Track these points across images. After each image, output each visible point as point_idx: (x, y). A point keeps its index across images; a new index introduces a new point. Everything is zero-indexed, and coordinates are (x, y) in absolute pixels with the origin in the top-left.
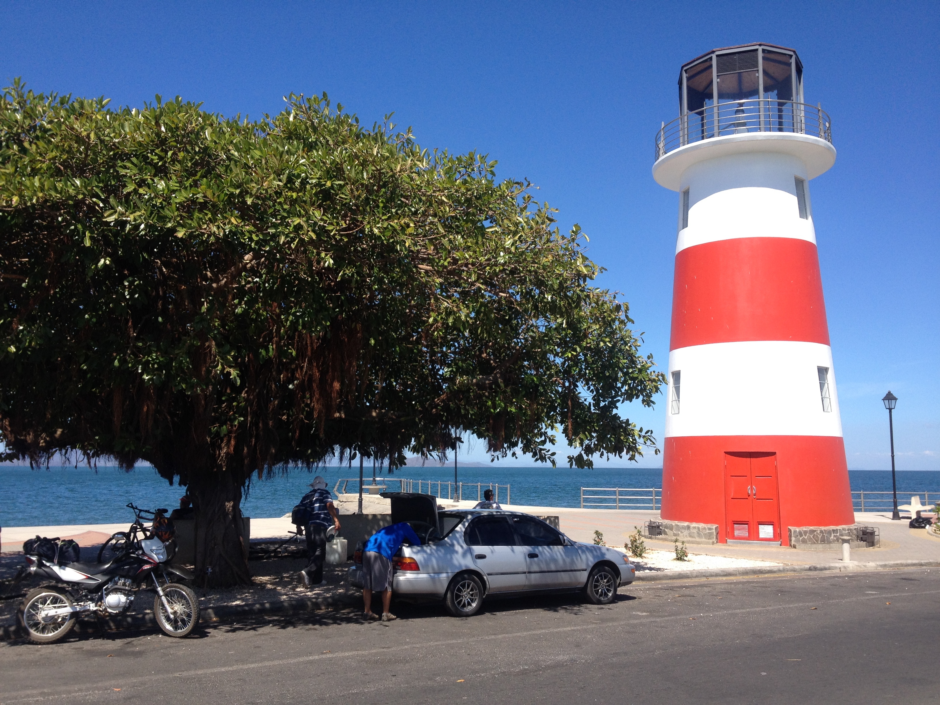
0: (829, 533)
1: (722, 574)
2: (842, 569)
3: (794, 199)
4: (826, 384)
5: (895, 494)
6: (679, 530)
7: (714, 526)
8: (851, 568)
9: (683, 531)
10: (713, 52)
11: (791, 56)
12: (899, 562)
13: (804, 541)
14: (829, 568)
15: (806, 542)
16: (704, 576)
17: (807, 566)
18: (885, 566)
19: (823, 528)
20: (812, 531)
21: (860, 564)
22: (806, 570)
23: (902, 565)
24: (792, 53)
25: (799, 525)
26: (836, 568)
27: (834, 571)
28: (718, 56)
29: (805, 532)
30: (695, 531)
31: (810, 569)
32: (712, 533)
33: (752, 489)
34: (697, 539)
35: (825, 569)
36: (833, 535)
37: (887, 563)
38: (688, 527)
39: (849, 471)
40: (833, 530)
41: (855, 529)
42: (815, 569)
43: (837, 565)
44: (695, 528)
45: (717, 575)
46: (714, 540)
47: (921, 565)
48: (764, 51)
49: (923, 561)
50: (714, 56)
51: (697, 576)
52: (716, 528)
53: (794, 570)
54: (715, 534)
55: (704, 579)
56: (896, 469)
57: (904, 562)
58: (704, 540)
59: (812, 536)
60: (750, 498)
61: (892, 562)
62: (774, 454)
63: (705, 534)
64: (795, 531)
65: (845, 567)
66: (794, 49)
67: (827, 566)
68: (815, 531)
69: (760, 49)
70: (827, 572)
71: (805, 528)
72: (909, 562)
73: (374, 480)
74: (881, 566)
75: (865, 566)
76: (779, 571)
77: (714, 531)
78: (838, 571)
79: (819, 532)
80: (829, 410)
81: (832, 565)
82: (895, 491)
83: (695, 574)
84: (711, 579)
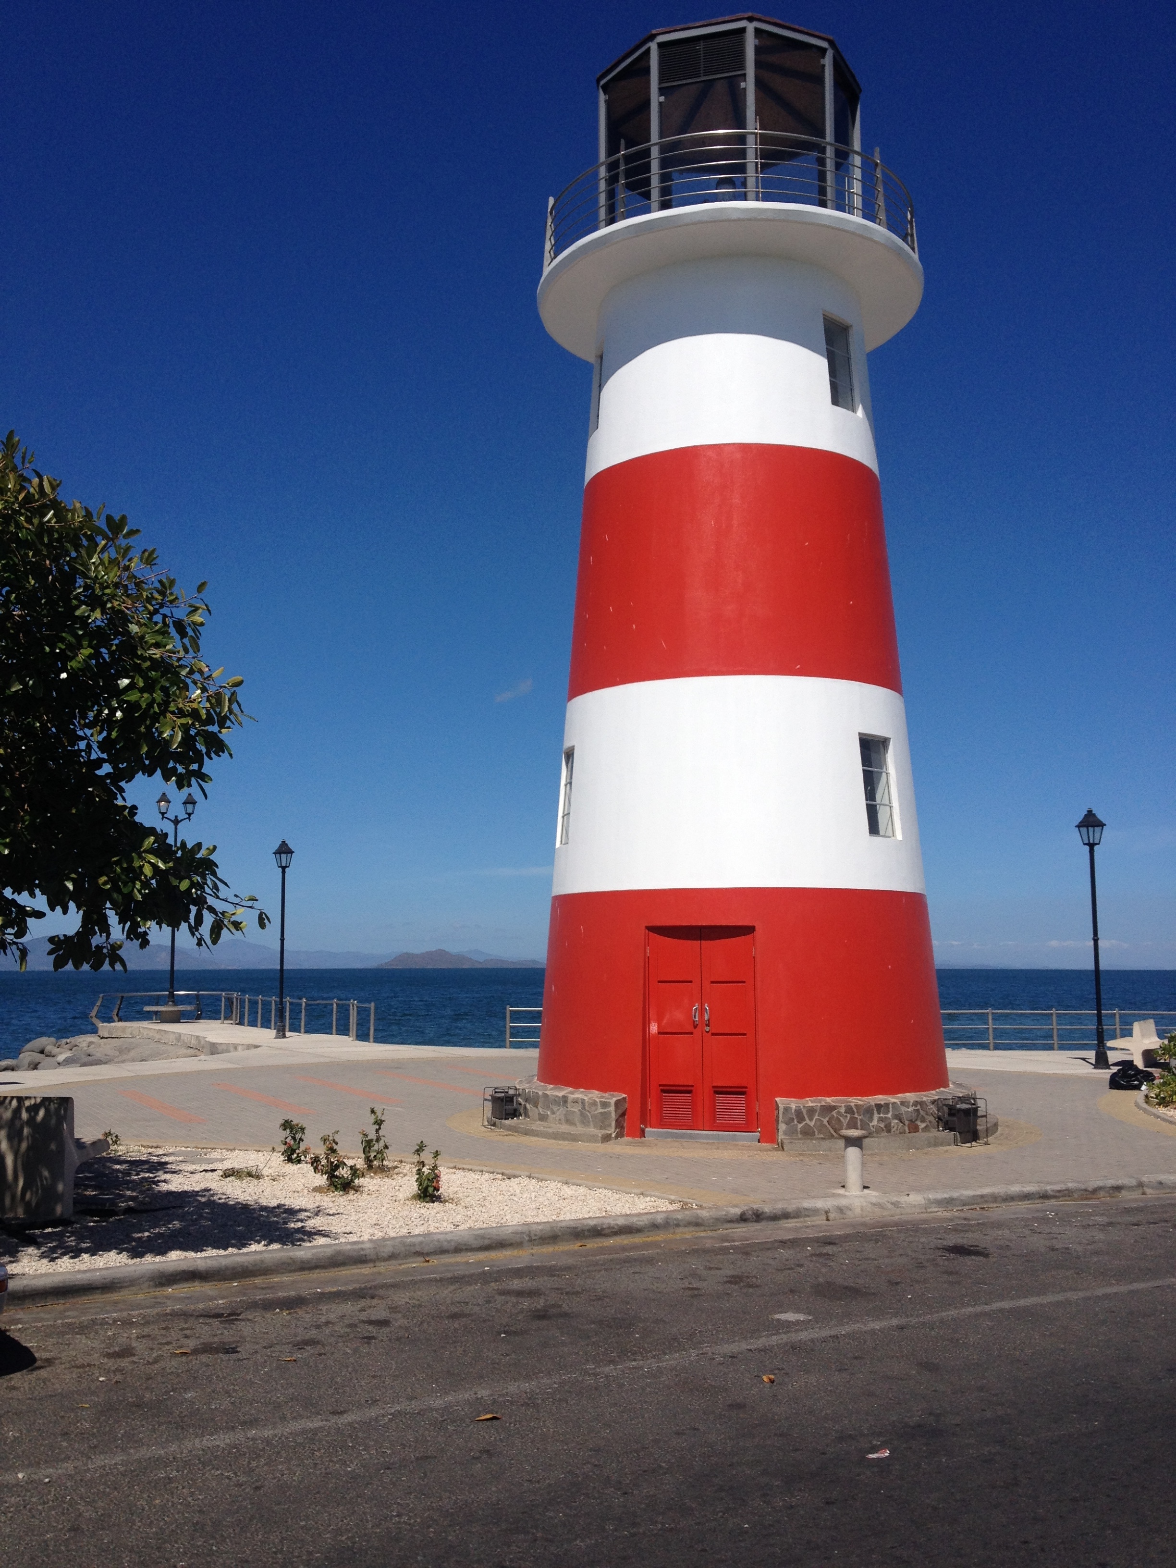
0: (868, 1111)
1: (476, 1244)
2: (832, 1216)
3: (821, 364)
4: (884, 775)
5: (1099, 1016)
6: (548, 1108)
7: (613, 1098)
8: (858, 1211)
9: (555, 1108)
10: (652, 37)
11: (823, 51)
12: (986, 1191)
13: (808, 1133)
14: (797, 1214)
15: (813, 1134)
16: (418, 1254)
17: (737, 1211)
18: (949, 1202)
19: (854, 1101)
20: (828, 1109)
21: (884, 1200)
22: (731, 1221)
23: (995, 1198)
24: (824, 44)
25: (800, 1094)
26: (815, 1211)
27: (809, 1221)
28: (661, 45)
29: (811, 1111)
30: (576, 1109)
31: (743, 1218)
32: (610, 1113)
33: (702, 1010)
34: (579, 1129)
35: (786, 1216)
36: (876, 1116)
37: (955, 1195)
38: (565, 1099)
39: (938, 971)
40: (879, 1107)
41: (933, 1102)
42: (758, 1217)
43: (820, 1204)
44: (575, 1101)
45: (459, 1249)
46: (612, 1131)
47: (1045, 1196)
48: (758, 31)
49: (1049, 1188)
50: (653, 46)
51: (392, 1257)
52: (618, 1103)
53: (697, 1223)
54: (613, 1116)
55: (416, 1263)
56: (1103, 966)
57: (999, 1189)
58: (592, 1130)
59: (825, 1121)
60: (697, 1032)
61: (970, 1193)
62: (750, 930)
63: (594, 1116)
64: (787, 1110)
65: (840, 1210)
66: (831, 37)
67: (791, 1207)
68: (834, 1108)
69: (751, 27)
70: (791, 1224)
71: (810, 1102)
72: (1015, 1189)
73: (172, 995)
74: (939, 1203)
75: (896, 1204)
76: (655, 1226)
77: (612, 1108)
78: (820, 1220)
79: (843, 1110)
80: (890, 833)
81: (807, 1204)
82: (1099, 1010)
83: (387, 1250)
84: (435, 1261)
